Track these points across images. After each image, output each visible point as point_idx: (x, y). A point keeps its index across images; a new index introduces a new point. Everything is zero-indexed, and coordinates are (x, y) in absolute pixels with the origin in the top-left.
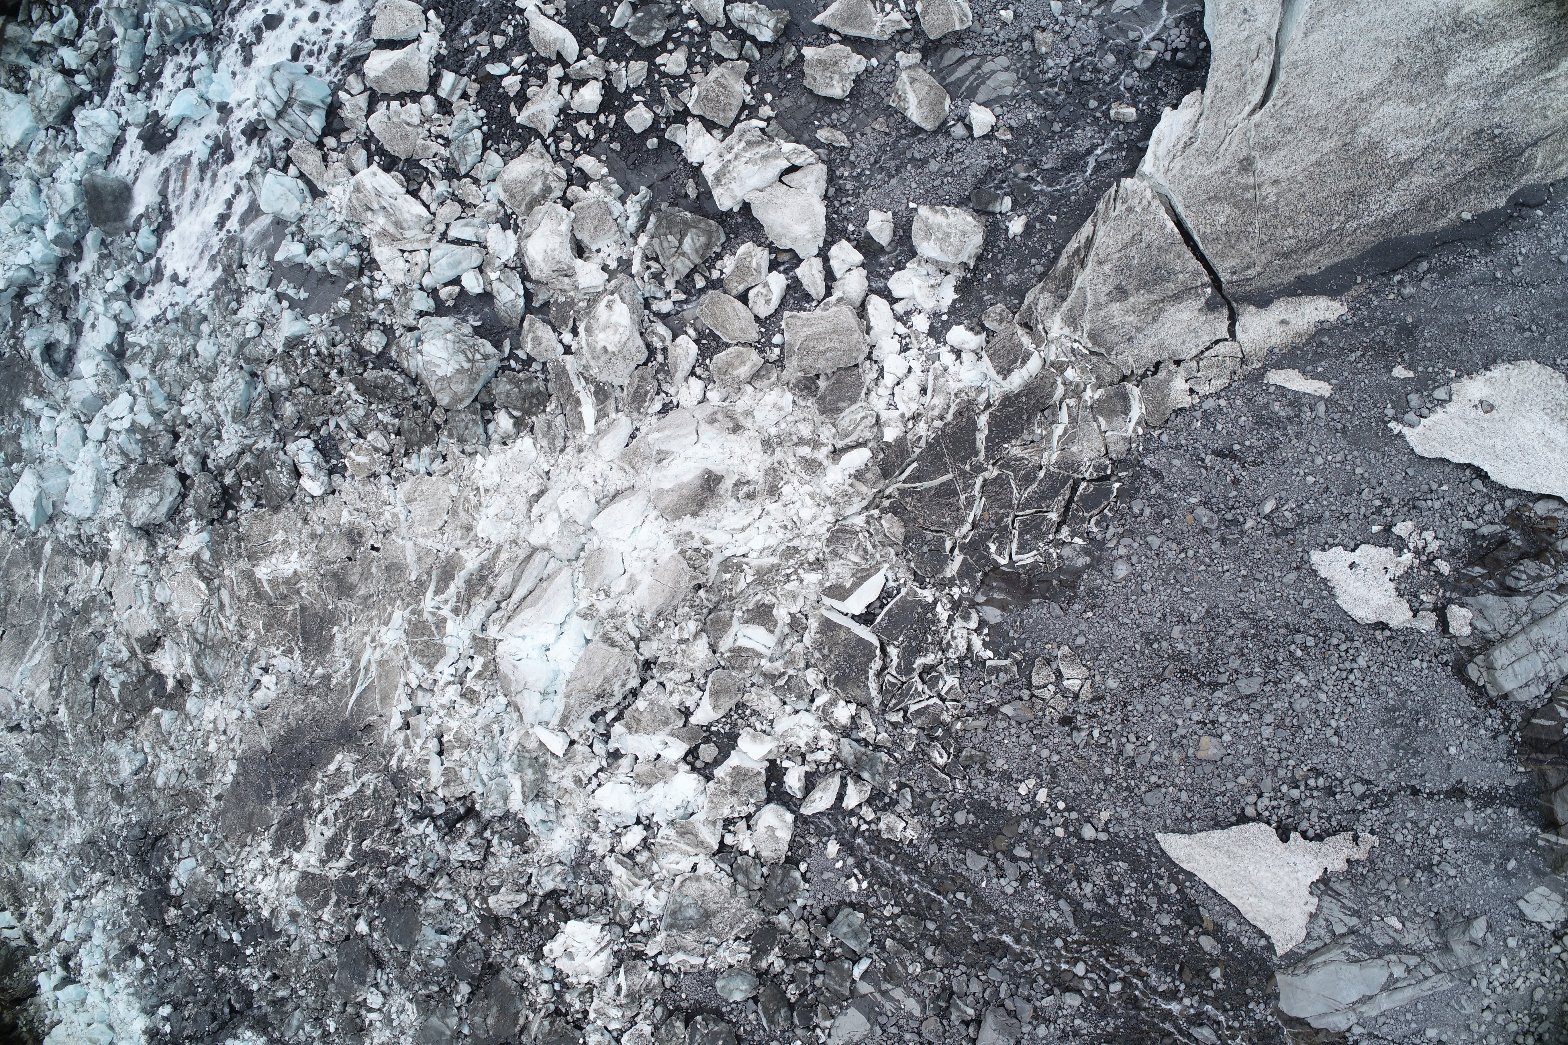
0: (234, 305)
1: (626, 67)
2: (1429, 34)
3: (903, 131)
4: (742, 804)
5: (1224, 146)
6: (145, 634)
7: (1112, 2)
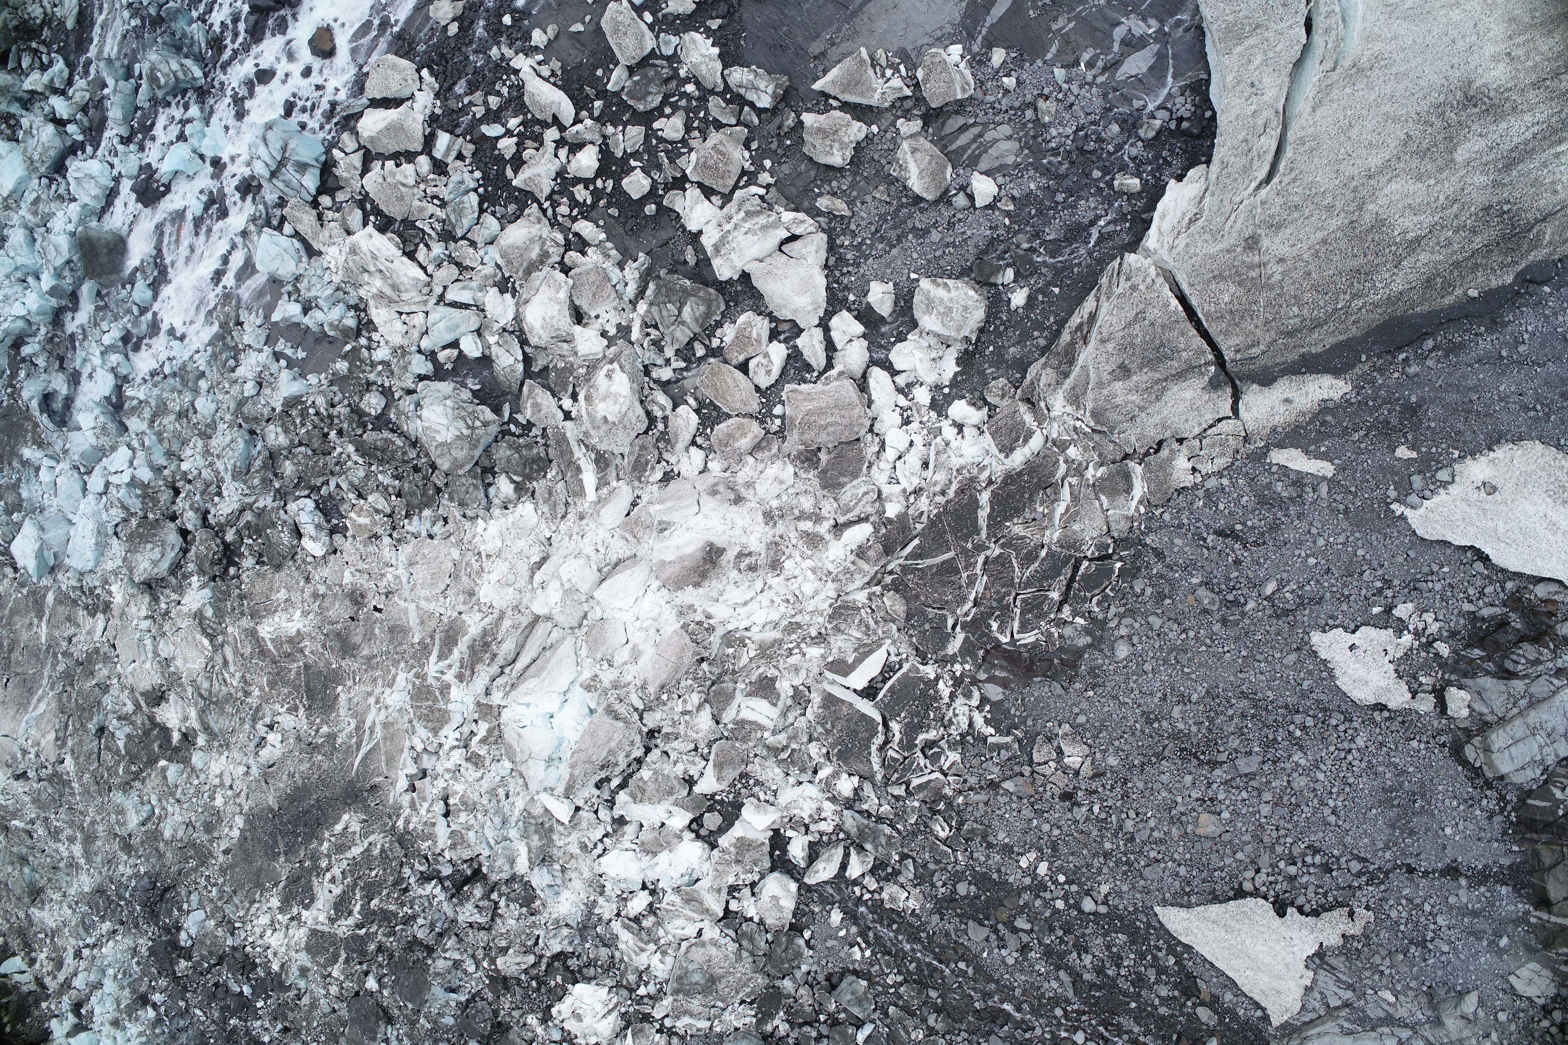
0: (232, 362)
1: (623, 131)
2: (1439, 108)
3: (904, 200)
4: (747, 872)
5: (1229, 223)
6: (149, 688)
7: (1116, 70)
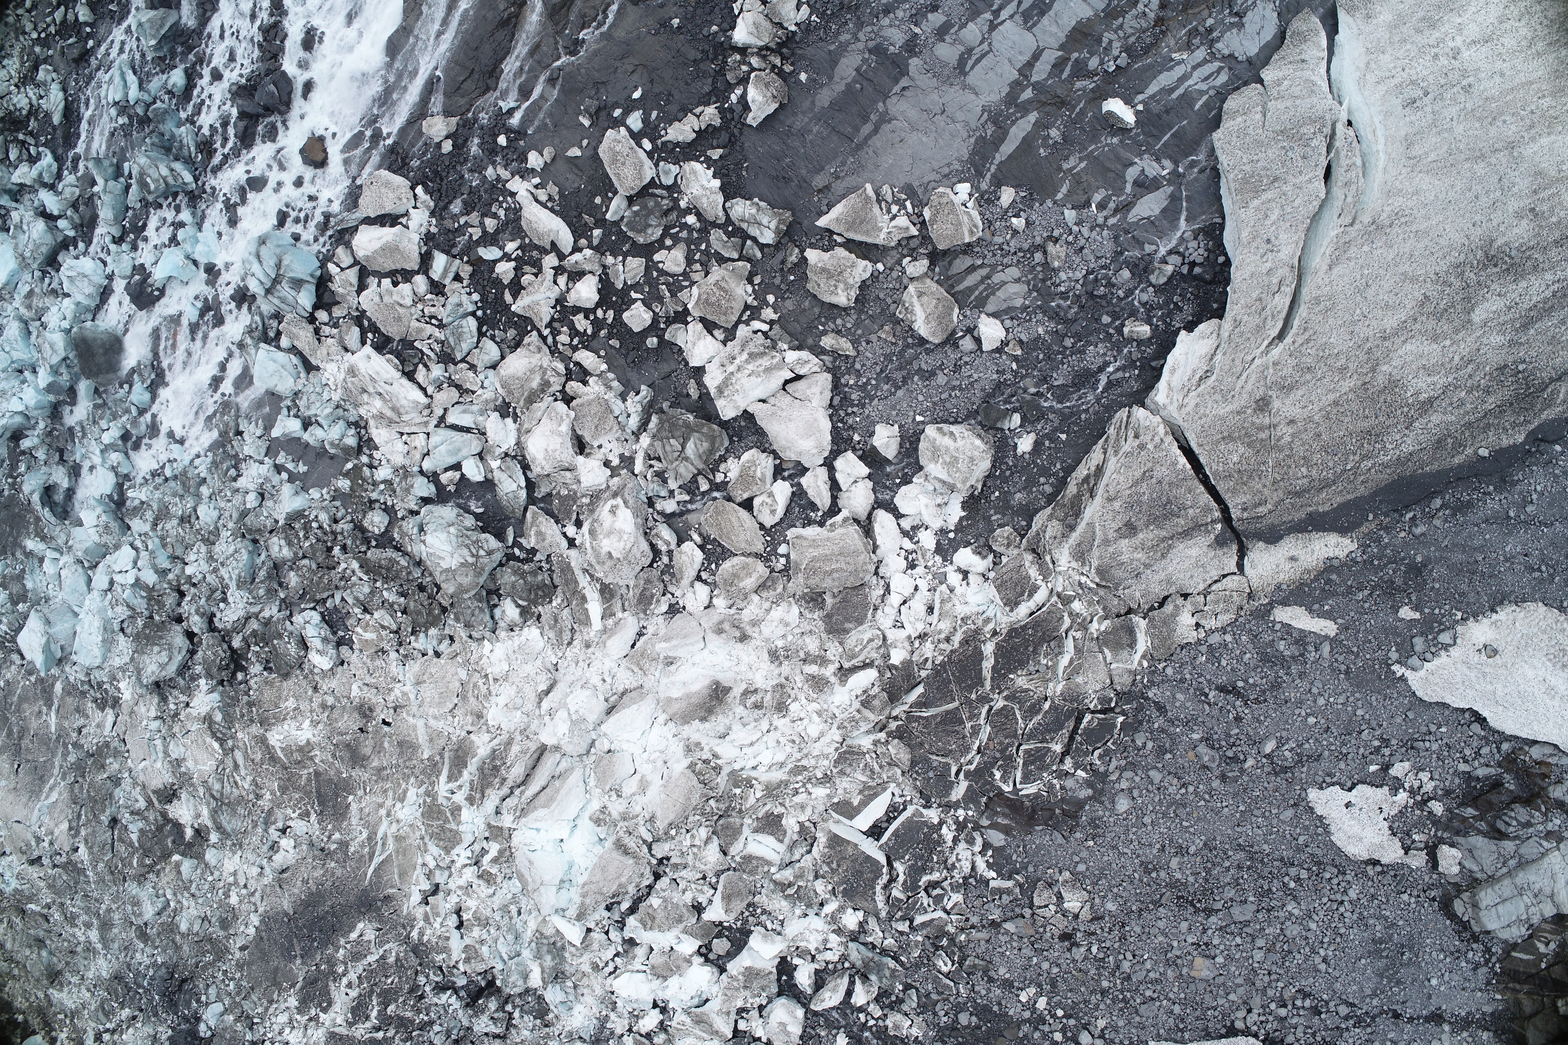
0: (233, 472)
1: (624, 261)
2: (1459, 268)
4: (754, 996)
5: (1241, 382)
6: (161, 786)
7: (1129, 211)
